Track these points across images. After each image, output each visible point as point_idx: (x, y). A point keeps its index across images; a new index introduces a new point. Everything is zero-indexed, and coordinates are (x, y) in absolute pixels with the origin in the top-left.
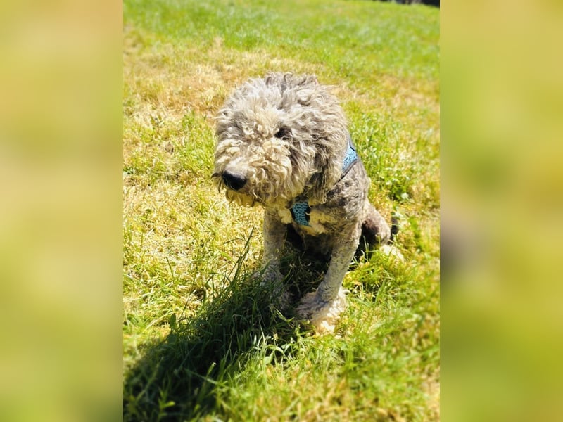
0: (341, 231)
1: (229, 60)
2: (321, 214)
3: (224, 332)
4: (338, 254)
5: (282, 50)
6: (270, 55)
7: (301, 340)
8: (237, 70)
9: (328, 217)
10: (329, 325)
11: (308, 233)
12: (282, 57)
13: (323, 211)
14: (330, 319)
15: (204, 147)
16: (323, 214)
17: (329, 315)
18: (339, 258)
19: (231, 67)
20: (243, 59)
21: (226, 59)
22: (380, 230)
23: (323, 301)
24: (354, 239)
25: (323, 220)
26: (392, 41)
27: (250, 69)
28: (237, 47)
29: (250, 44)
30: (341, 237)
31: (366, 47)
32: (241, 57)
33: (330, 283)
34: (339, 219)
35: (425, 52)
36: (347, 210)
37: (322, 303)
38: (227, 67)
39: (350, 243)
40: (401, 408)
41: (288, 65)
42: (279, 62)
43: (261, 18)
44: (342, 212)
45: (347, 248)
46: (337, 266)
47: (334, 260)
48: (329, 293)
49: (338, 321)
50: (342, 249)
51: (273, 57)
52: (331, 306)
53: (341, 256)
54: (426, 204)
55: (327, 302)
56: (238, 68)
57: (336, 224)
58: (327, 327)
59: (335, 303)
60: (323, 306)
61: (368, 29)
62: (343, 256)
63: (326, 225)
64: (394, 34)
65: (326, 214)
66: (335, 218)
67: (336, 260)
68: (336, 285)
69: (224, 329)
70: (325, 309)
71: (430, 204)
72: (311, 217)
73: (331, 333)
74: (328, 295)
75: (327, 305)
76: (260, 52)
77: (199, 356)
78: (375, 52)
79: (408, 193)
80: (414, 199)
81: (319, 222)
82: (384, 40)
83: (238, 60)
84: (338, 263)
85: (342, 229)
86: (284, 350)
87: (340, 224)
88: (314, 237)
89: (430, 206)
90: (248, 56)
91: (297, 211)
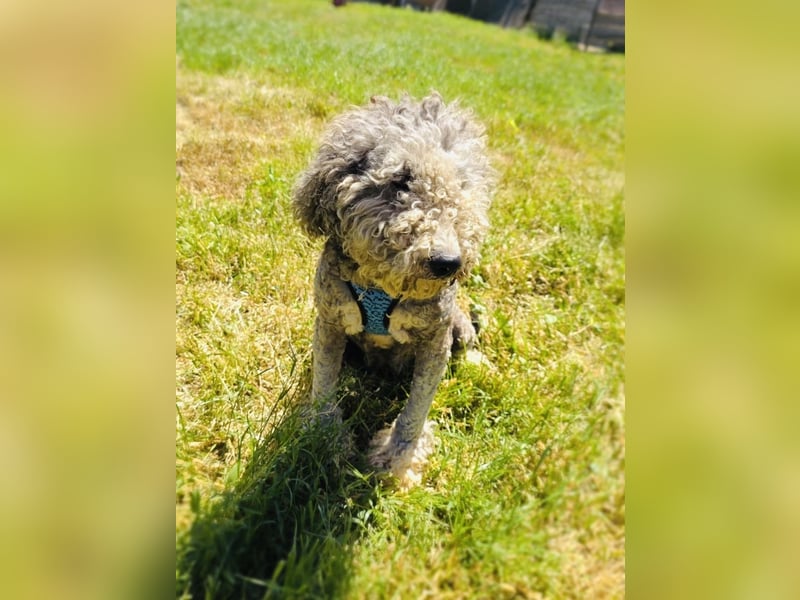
0: (431, 339)
1: (196, 88)
2: (407, 316)
3: (277, 507)
4: (424, 373)
5: (270, 74)
6: (254, 81)
7: (382, 502)
8: (211, 105)
9: (416, 319)
10: (415, 474)
11: (376, 345)
12: (273, 84)
13: (410, 311)
14: (415, 465)
15: (186, 223)
16: (410, 316)
17: (414, 460)
18: (426, 378)
19: (201, 99)
20: (218, 88)
21: (192, 88)
22: (463, 331)
23: (404, 441)
24: (446, 349)
25: (409, 325)
26: (418, 63)
27: (230, 102)
28: (203, 68)
29: (224, 65)
30: (431, 347)
31: (386, 71)
32: (215, 85)
33: (413, 414)
34: (430, 322)
35: (463, 78)
36: (442, 307)
37: (403, 444)
38: (195, 100)
39: (440, 356)
40: (530, 579)
41: (284, 96)
42: (271, 92)
43: (231, 26)
44: (436, 312)
45: (437, 362)
46: (422, 389)
47: (419, 381)
48: (412, 428)
49: (426, 466)
50: (430, 364)
51: (260, 84)
52: (415, 447)
53: (429, 374)
54: (506, 288)
55: (409, 442)
56: (213, 100)
57: (426, 329)
58: (413, 478)
59: (421, 441)
60: (404, 448)
61: (384, 46)
62: (432, 375)
63: (411, 332)
64: (418, 52)
65: (413, 315)
66: (426, 319)
67: (421, 382)
68: (421, 416)
69: (276, 503)
70: (408, 451)
71: (512, 289)
72: (392, 322)
73: (418, 485)
74: (411, 431)
75: (410, 446)
76: (240, 77)
77: (242, 550)
78: (399, 77)
79: (481, 275)
80: (490, 283)
81: (402, 328)
82: (409, 62)
83: (210, 89)
84: (425, 386)
85: (432, 335)
86: (363, 520)
87: (431, 329)
88: (383, 350)
89: (513, 291)
90: (224, 83)
91: (373, 312)
